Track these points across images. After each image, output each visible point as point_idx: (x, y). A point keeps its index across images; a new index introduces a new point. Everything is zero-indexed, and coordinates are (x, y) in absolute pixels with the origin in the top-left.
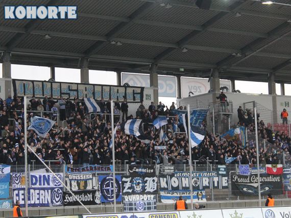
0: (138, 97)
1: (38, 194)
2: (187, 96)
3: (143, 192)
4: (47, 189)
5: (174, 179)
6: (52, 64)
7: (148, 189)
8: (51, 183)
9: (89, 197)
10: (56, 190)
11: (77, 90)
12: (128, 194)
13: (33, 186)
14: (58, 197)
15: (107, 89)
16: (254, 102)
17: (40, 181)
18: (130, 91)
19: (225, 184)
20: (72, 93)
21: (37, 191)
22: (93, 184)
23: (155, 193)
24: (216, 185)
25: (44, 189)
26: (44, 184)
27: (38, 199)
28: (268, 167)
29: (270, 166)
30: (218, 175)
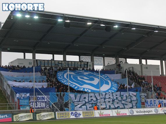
0: (86, 66)
1: (40, 104)
2: (107, 65)
4: (44, 102)
6: (53, 53)
8: (45, 99)
10: (47, 102)
11: (61, 64)
13: (38, 101)
14: (48, 105)
15: (74, 63)
16: (133, 67)
17: (41, 99)
18: (82, 63)
20: (59, 65)
21: (40, 103)
25: (42, 102)
26: (42, 100)
27: (40, 106)
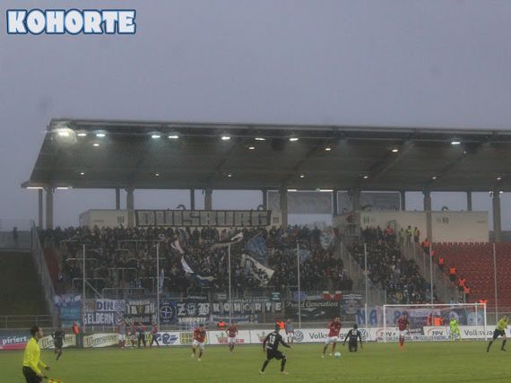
0: (265, 221)
1: (103, 316)
3: (197, 315)
4: (111, 312)
5: (226, 304)
7: (201, 313)
8: (114, 307)
9: (147, 319)
10: (118, 313)
12: (181, 317)
13: (99, 311)
14: (119, 319)
17: (105, 306)
18: (255, 215)
19: (277, 309)
20: (193, 220)
21: (102, 314)
22: (150, 308)
23: (208, 316)
24: (268, 309)
26: (108, 309)
27: (103, 320)
28: (325, 295)
29: (327, 292)
30: (271, 301)
